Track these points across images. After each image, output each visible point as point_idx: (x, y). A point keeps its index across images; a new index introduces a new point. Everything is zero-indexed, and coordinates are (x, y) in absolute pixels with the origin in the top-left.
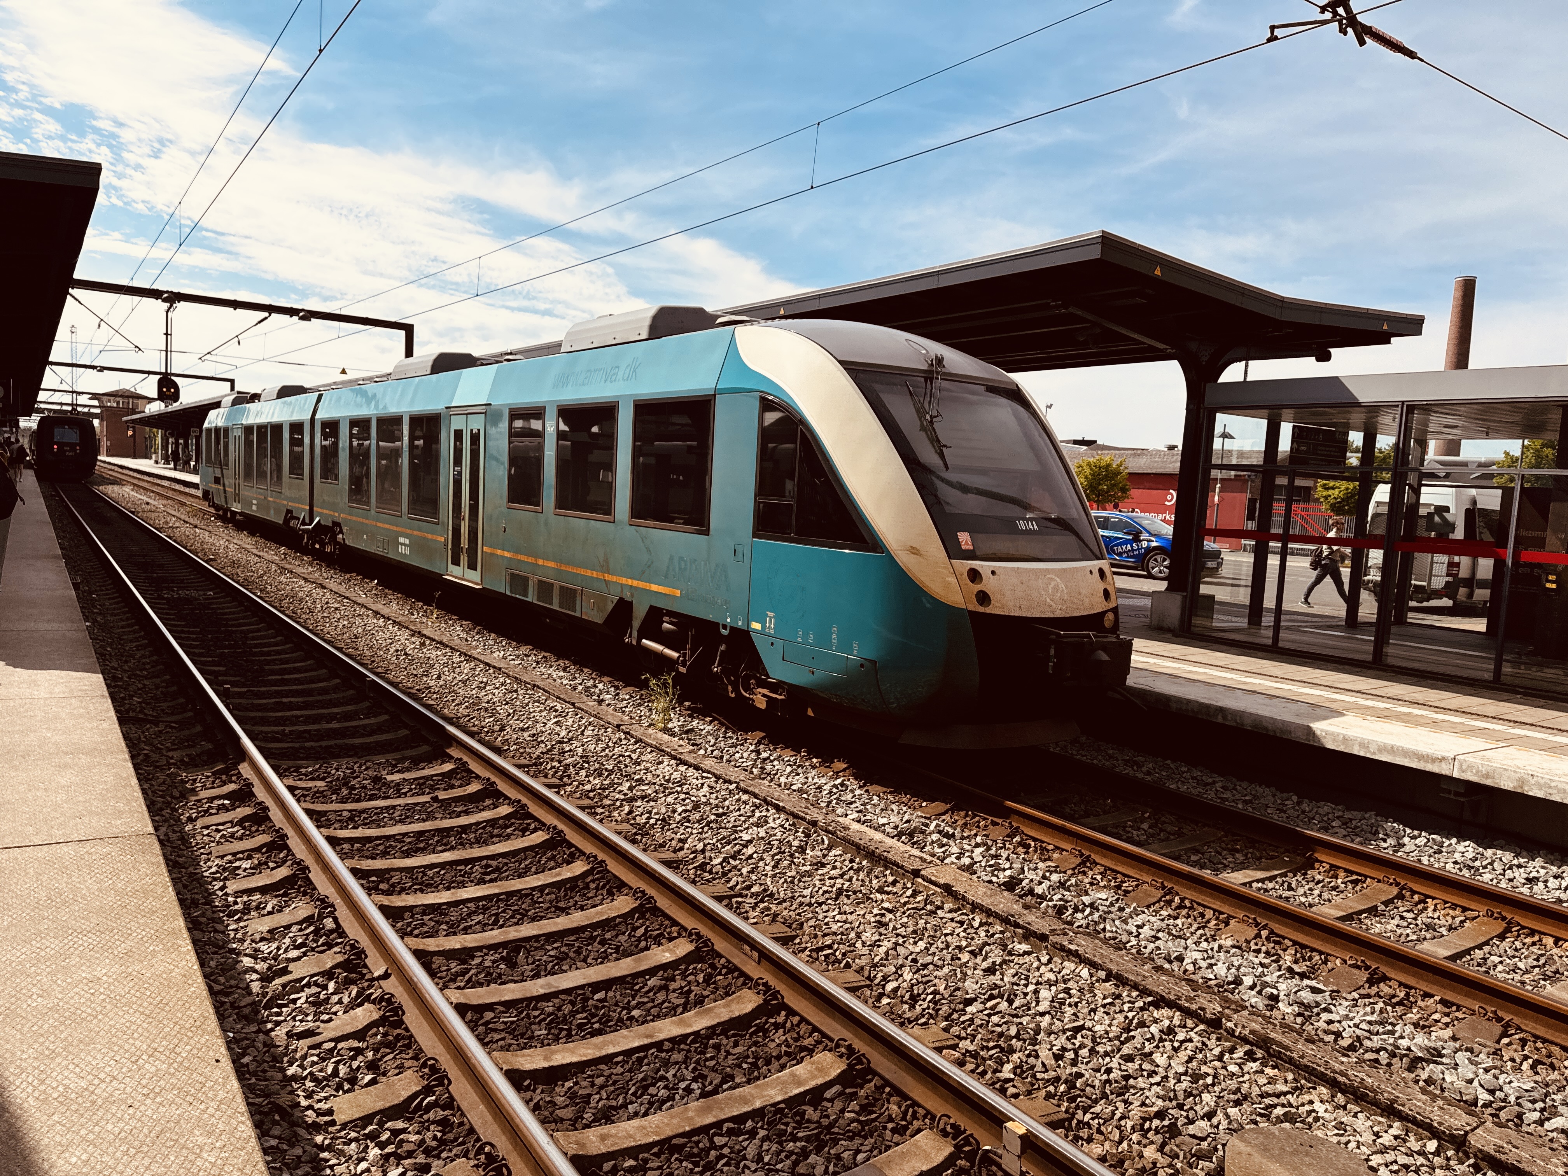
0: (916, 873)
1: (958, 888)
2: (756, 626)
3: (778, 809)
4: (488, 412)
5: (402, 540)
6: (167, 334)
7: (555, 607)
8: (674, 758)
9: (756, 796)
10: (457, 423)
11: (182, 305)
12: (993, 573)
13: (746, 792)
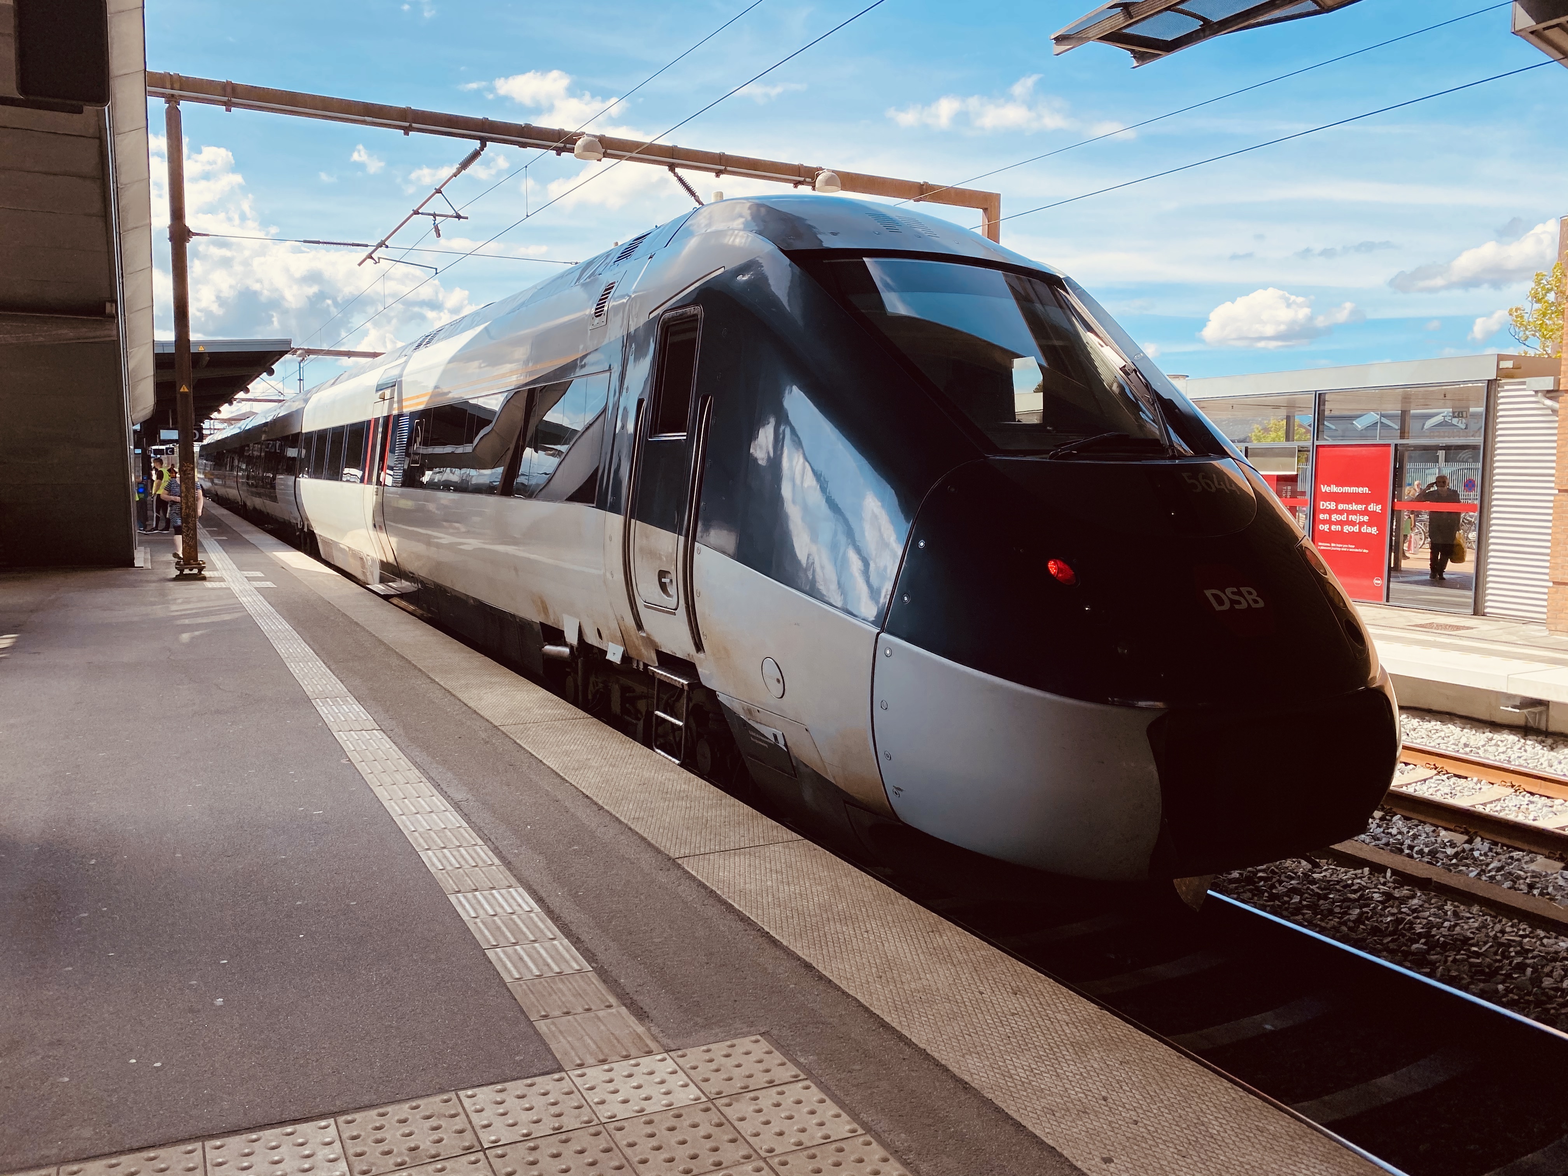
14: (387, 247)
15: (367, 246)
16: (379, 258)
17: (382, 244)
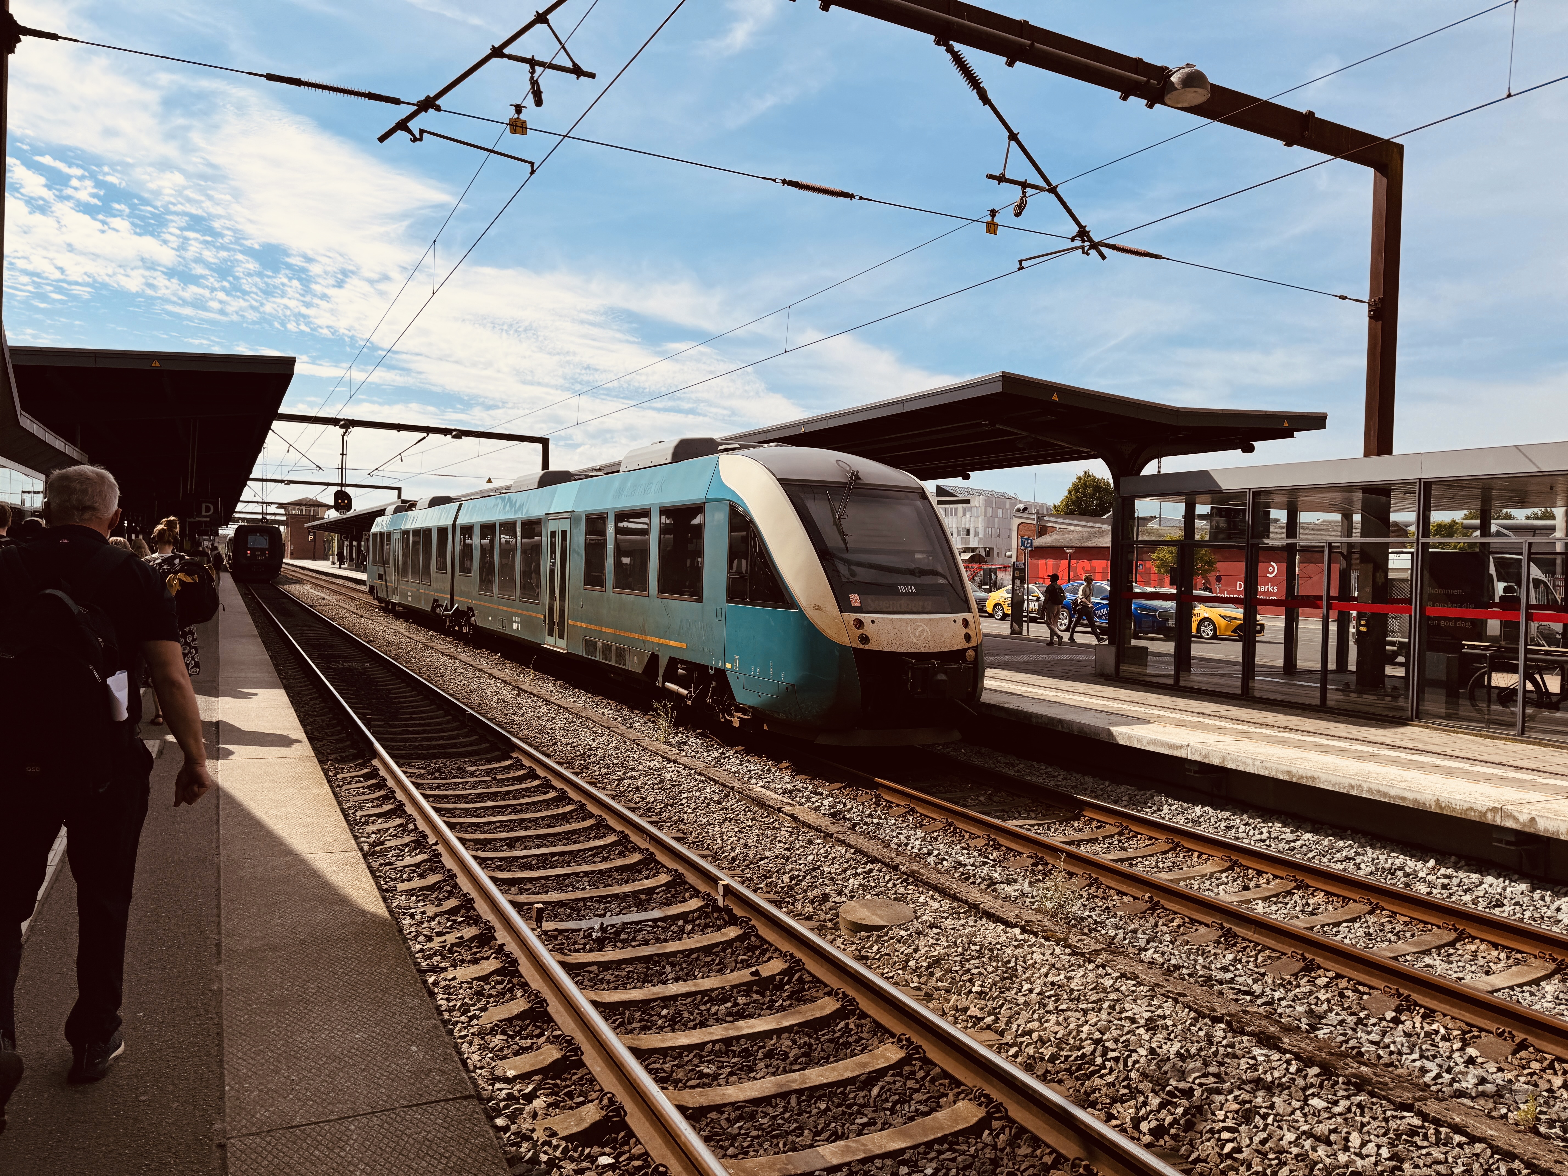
0: (779, 810)
1: (799, 815)
2: (729, 666)
3: (716, 782)
4: (572, 517)
5: (515, 619)
6: (342, 454)
7: (613, 663)
8: (663, 757)
9: (704, 775)
10: (553, 526)
11: (355, 431)
12: (873, 622)
13: (700, 774)
14: (438, 109)
15: (396, 101)
16: (422, 132)
17: (428, 104)
